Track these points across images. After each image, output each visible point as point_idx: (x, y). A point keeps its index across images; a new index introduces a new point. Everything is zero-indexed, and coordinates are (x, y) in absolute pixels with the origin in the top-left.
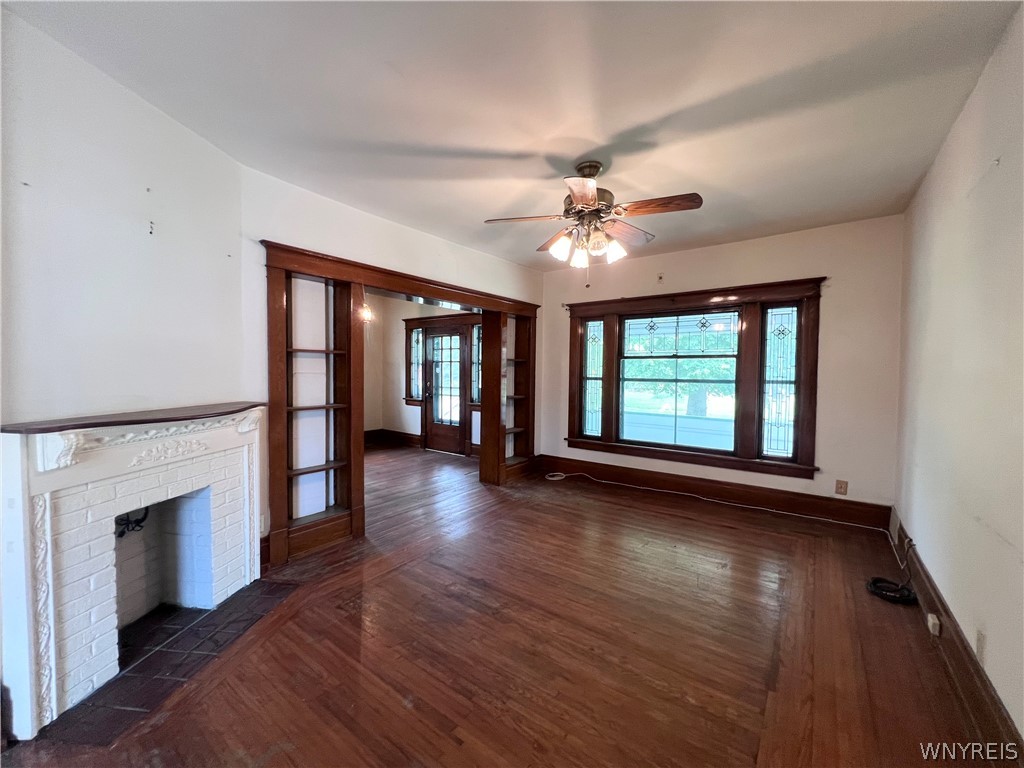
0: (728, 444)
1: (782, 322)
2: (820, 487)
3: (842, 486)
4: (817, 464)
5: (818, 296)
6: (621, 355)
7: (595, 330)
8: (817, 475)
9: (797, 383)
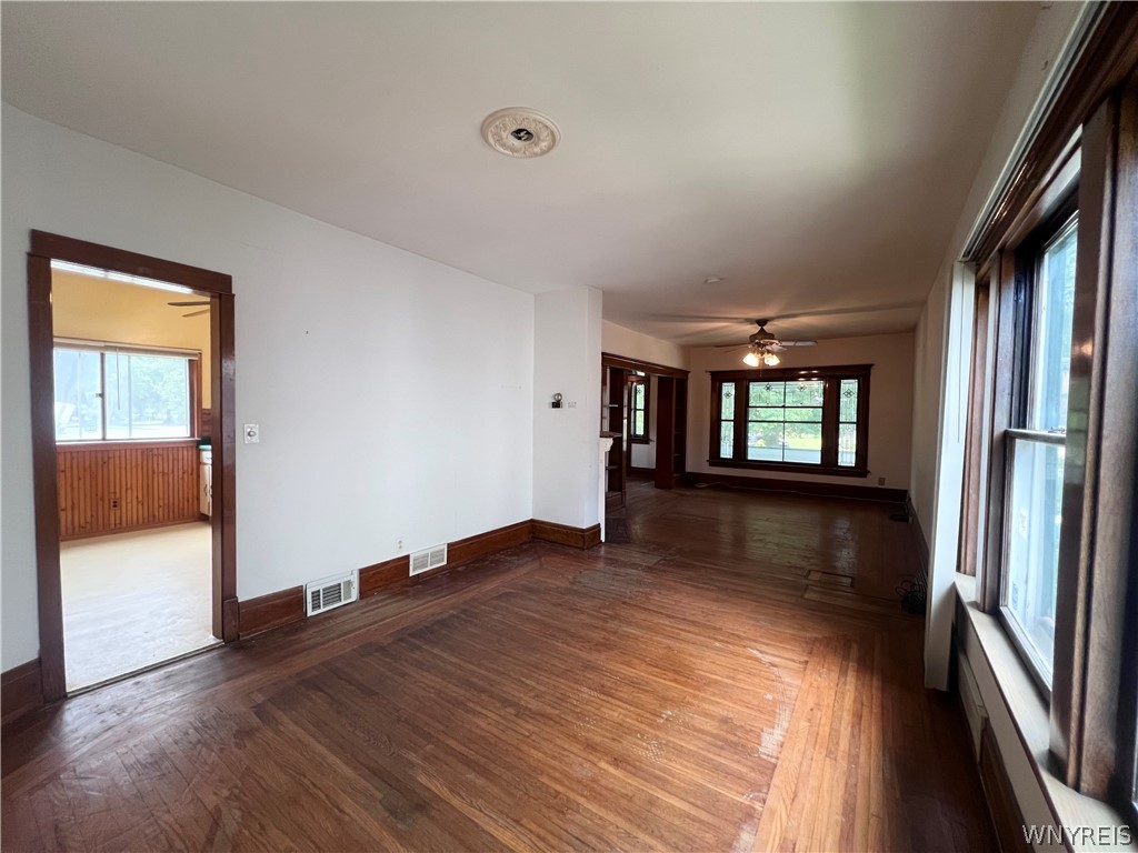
0: (817, 460)
1: (849, 387)
2: (870, 482)
3: (882, 481)
4: (869, 469)
5: (869, 374)
6: (747, 406)
7: (729, 389)
8: (869, 476)
9: (857, 423)
